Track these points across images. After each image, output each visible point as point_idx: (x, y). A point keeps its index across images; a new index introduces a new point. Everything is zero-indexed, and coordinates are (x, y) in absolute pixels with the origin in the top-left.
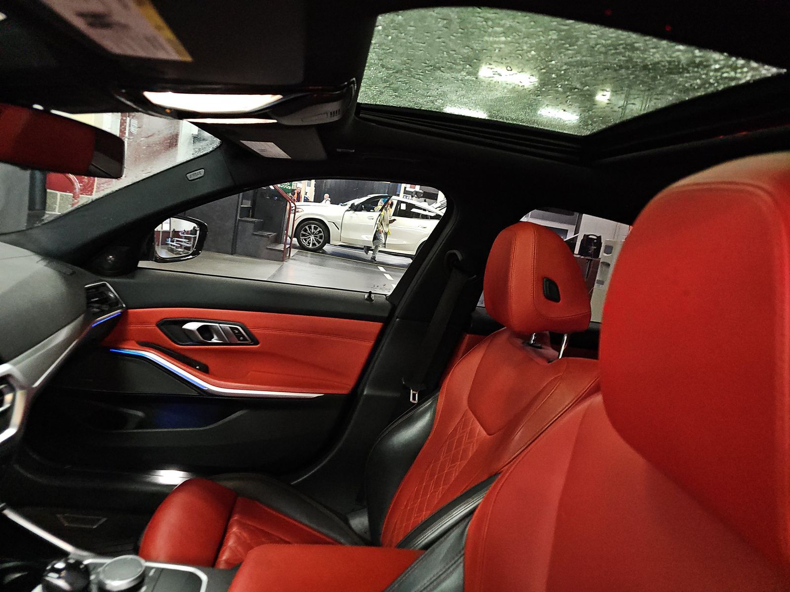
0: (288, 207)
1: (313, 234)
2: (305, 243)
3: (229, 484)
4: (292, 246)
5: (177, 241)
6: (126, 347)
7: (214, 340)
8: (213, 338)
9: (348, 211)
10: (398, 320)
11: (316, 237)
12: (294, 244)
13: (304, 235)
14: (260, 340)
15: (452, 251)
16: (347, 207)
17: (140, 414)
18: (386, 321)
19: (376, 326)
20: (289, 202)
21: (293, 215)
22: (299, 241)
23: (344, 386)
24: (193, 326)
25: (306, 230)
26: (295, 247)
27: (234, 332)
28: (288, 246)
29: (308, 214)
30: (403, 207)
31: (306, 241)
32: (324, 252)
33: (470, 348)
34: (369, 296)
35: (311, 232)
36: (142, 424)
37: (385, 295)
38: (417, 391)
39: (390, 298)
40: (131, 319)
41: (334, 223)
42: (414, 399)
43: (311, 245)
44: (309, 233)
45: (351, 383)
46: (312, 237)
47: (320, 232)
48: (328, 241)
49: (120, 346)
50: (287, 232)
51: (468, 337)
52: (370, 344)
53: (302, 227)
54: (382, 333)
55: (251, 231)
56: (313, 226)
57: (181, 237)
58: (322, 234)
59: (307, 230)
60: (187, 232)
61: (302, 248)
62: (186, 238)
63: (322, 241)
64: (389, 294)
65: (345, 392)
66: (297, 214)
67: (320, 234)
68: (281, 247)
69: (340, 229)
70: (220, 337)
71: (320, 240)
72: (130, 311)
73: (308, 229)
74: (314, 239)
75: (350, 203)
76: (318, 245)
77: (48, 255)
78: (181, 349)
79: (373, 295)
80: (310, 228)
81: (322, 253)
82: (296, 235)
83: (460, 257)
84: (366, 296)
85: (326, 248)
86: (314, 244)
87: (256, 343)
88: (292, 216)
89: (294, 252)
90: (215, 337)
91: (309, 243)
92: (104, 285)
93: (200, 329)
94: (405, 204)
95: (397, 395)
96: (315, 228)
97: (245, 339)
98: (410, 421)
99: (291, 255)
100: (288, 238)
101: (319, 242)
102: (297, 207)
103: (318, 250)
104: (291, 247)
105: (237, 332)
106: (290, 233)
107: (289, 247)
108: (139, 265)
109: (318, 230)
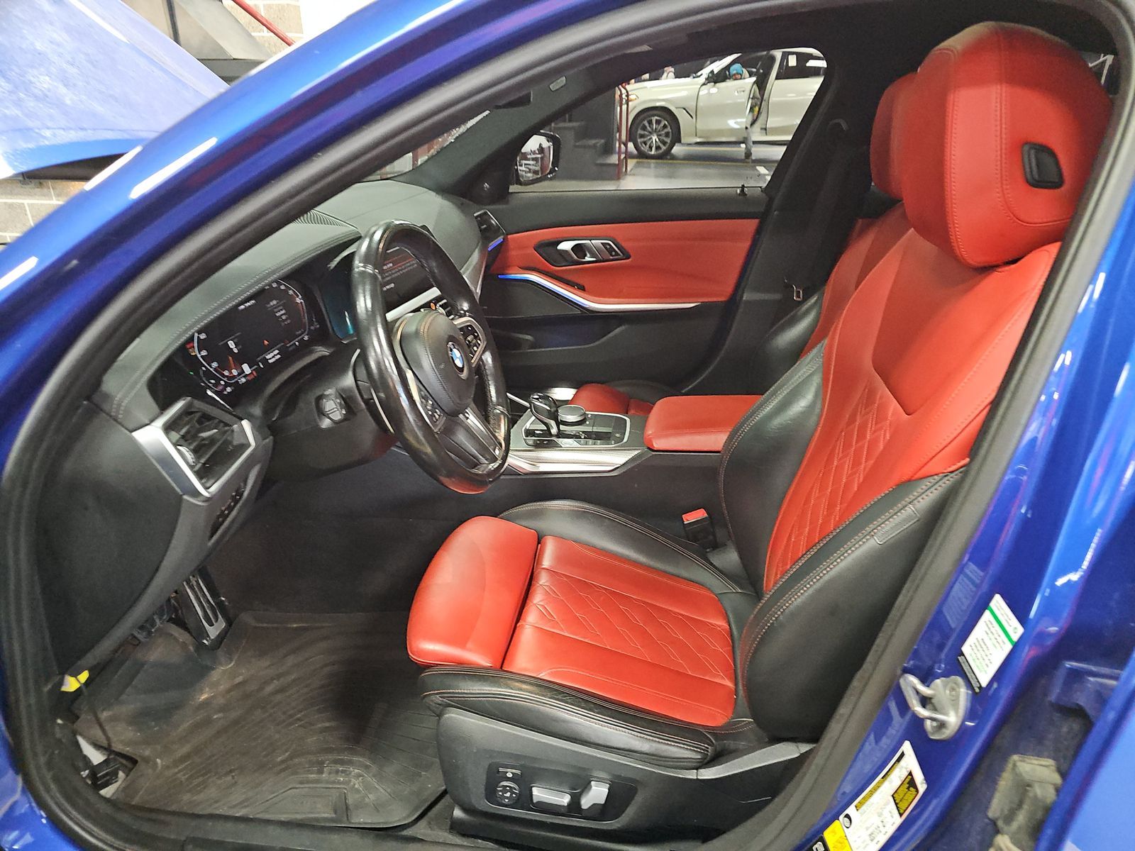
0: (617, 97)
1: (655, 131)
2: (645, 148)
3: (621, 389)
4: (629, 156)
5: (525, 164)
6: (510, 272)
7: (588, 259)
8: (586, 255)
9: (704, 84)
10: (775, 213)
11: (660, 135)
12: (631, 153)
13: (642, 136)
14: (631, 254)
15: (836, 121)
16: (702, 80)
17: (529, 337)
18: (763, 217)
19: (752, 224)
20: (619, 88)
21: (626, 106)
22: (636, 147)
23: (721, 294)
24: (566, 246)
25: (644, 128)
26: (632, 157)
27: (606, 248)
28: (623, 156)
29: (645, 102)
30: (792, 61)
31: (646, 144)
32: (674, 158)
33: (863, 232)
34: (742, 191)
35: (652, 129)
36: (534, 346)
37: (760, 187)
38: (800, 288)
39: (764, 190)
40: (511, 245)
41: (684, 109)
42: (798, 297)
43: (654, 149)
44: (650, 132)
45: (729, 289)
46: (655, 138)
47: (665, 126)
48: (677, 139)
49: (507, 272)
50: (620, 136)
51: (860, 221)
52: (746, 245)
53: (639, 124)
54: (759, 231)
55: (572, 142)
56: (654, 119)
57: (528, 160)
58: (669, 129)
59: (646, 127)
60: (534, 153)
61: (642, 155)
62: (533, 159)
63: (668, 140)
64: (764, 185)
65: (722, 299)
66: (630, 103)
67: (666, 130)
68: (614, 159)
69: (694, 117)
70: (593, 255)
71: (665, 139)
72: (509, 236)
73: (647, 125)
74: (657, 140)
75: (705, 72)
76: (664, 148)
77: (442, 190)
78: (558, 271)
79: (746, 189)
80: (650, 122)
81: (670, 159)
82: (631, 137)
83: (844, 126)
84: (738, 191)
85: (677, 150)
86: (658, 148)
87: (628, 258)
88: (624, 107)
89: (631, 163)
90: (588, 255)
91: (651, 148)
92: (486, 213)
93: (575, 248)
94: (795, 56)
95: (777, 296)
96: (658, 122)
97: (617, 254)
98: (793, 321)
99: (629, 169)
100: (622, 146)
101: (664, 143)
102: (630, 93)
103: (665, 156)
104: (627, 157)
105: (608, 247)
106: (624, 138)
107: (625, 157)
108: (510, 191)
109: (662, 125)
